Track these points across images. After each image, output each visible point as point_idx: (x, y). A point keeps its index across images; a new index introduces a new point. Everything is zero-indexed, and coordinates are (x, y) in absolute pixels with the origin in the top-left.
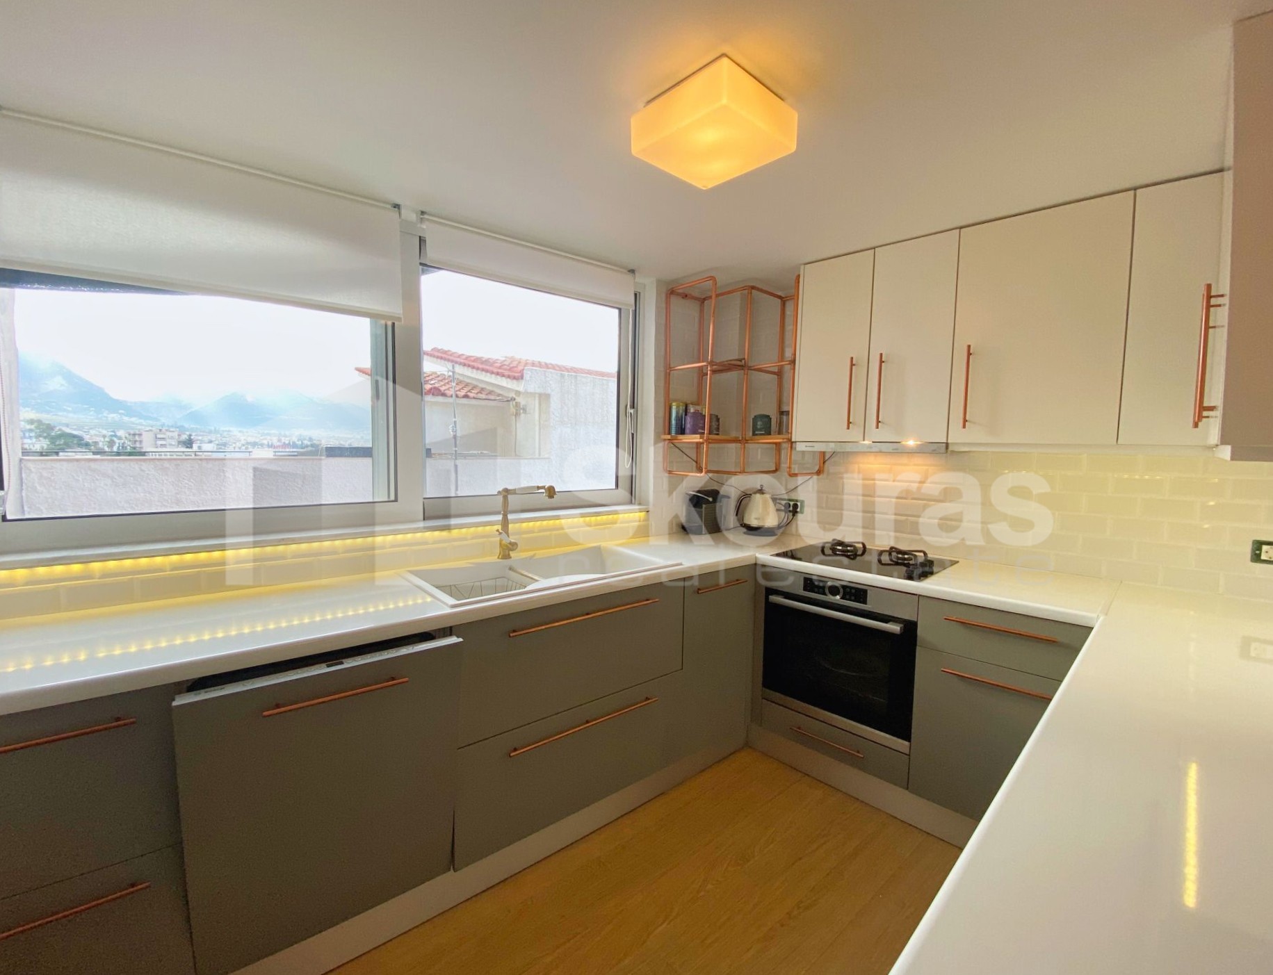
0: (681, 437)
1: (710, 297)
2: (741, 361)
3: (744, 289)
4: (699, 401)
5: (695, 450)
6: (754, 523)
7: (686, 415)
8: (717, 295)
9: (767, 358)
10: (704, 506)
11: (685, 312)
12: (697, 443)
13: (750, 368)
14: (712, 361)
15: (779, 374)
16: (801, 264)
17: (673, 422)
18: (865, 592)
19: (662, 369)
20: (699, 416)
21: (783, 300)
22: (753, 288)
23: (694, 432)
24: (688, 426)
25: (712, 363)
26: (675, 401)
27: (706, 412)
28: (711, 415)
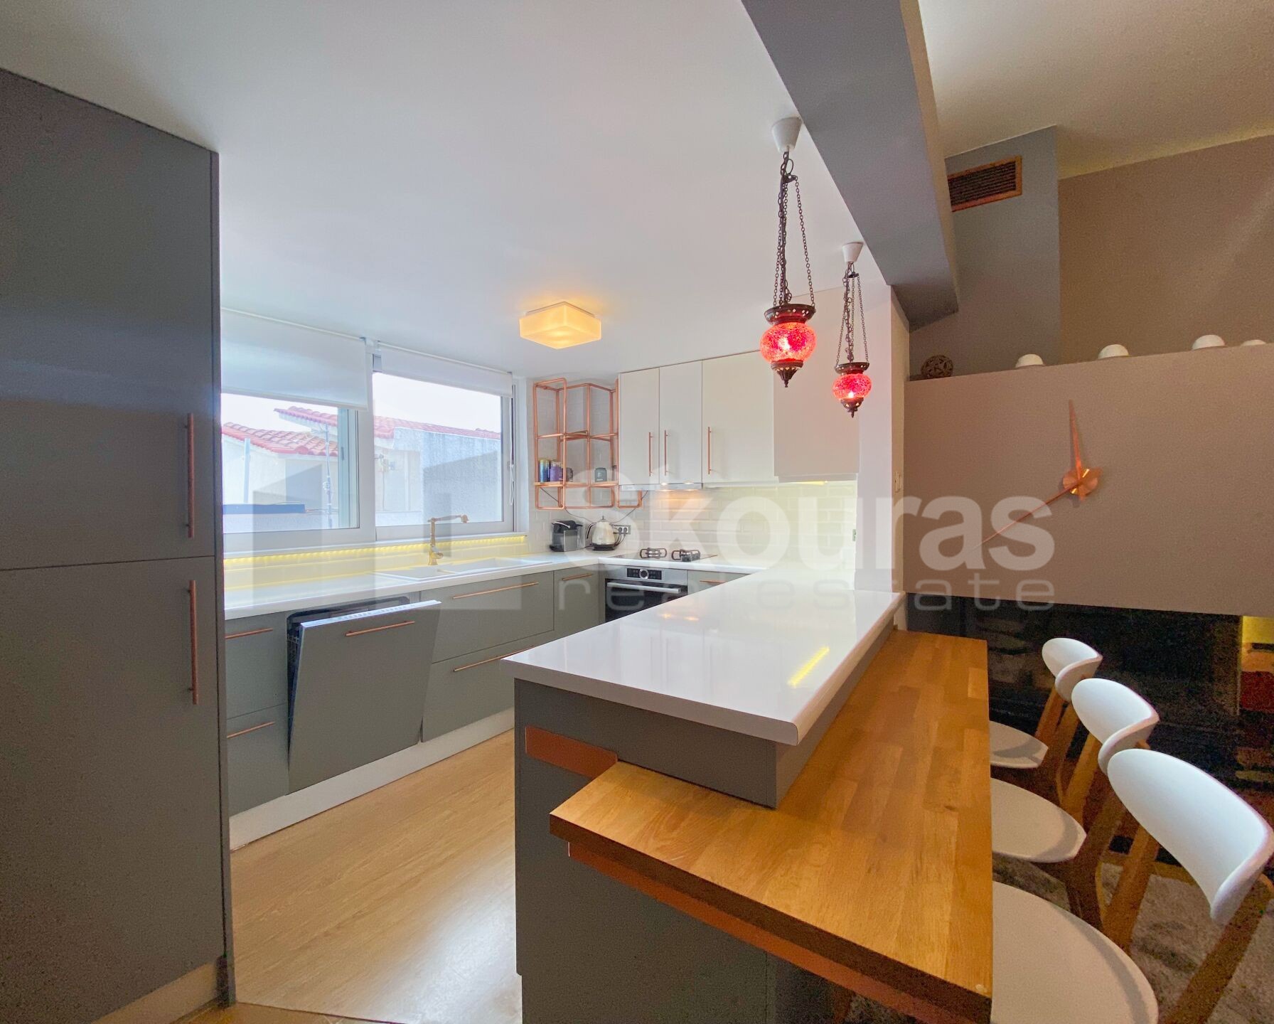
0: (546, 483)
1: (563, 389)
2: (584, 432)
3: (584, 385)
4: (558, 460)
5: (557, 493)
6: (599, 542)
7: (550, 468)
8: (567, 388)
9: (602, 430)
10: (564, 531)
11: (546, 398)
12: (558, 487)
13: (591, 437)
14: (566, 433)
15: (611, 440)
16: (618, 373)
17: (542, 474)
18: (660, 572)
19: (532, 437)
20: (559, 469)
21: (612, 392)
22: (590, 385)
23: (556, 480)
24: (552, 476)
25: (566, 434)
26: (542, 459)
27: (563, 467)
28: (567, 469)
